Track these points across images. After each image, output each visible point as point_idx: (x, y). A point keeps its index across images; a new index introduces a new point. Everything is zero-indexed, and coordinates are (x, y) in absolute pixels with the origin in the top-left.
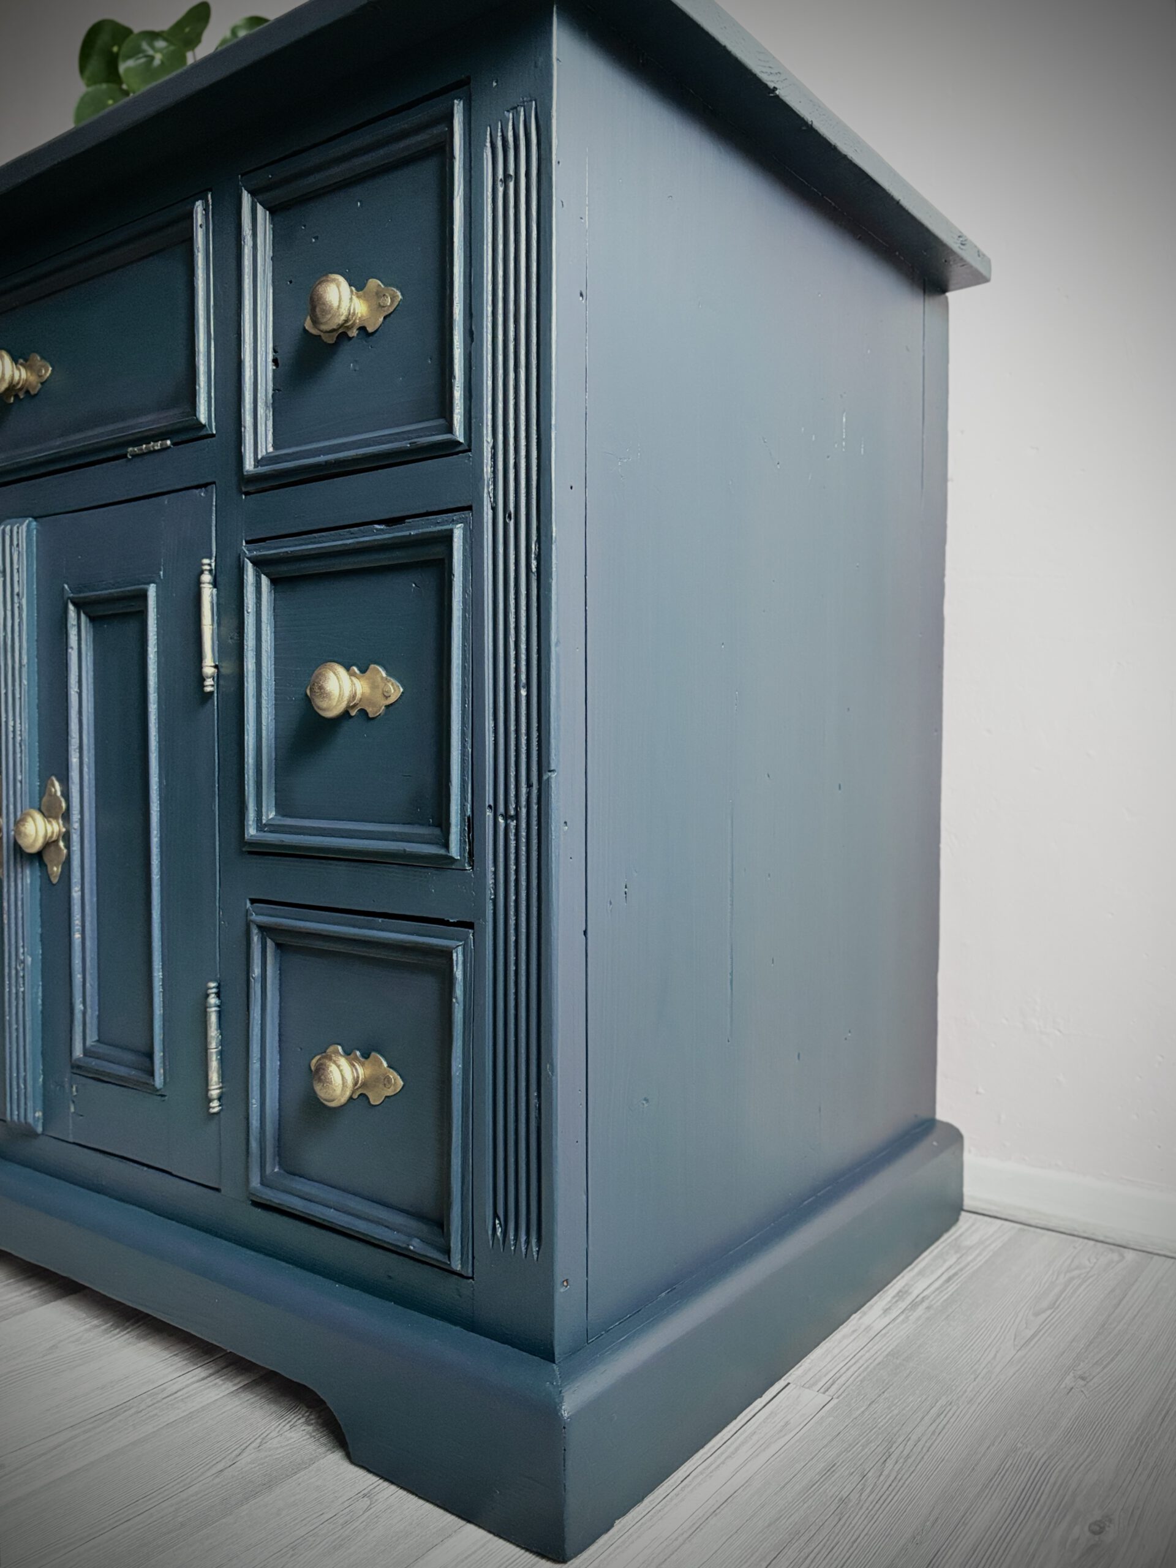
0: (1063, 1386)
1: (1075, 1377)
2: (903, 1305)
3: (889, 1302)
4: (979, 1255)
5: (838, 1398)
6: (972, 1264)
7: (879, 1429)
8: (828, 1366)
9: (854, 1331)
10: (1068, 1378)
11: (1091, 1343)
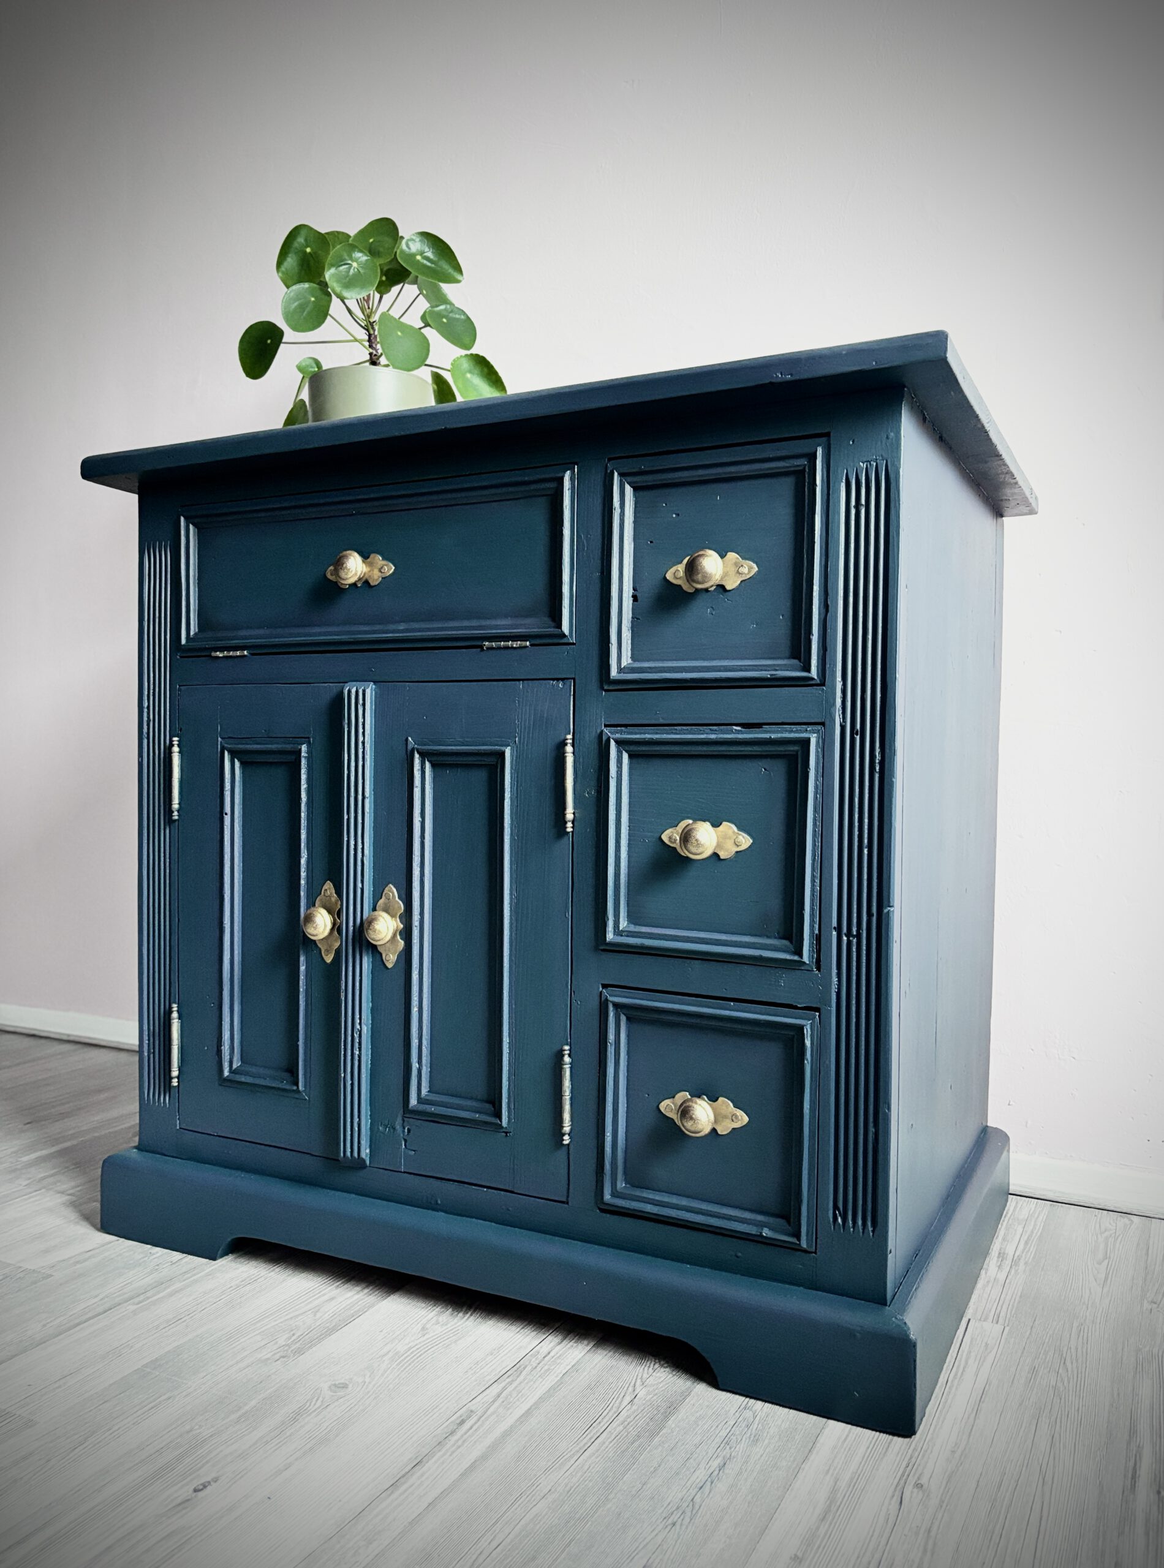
0: (1145, 1308)
1: (1148, 1302)
2: (1008, 1262)
3: (998, 1261)
4: (1035, 1225)
5: (1008, 1326)
6: (1035, 1232)
7: (1048, 1342)
8: (987, 1306)
9: (988, 1282)
10: (1145, 1301)
11: (1145, 1280)
